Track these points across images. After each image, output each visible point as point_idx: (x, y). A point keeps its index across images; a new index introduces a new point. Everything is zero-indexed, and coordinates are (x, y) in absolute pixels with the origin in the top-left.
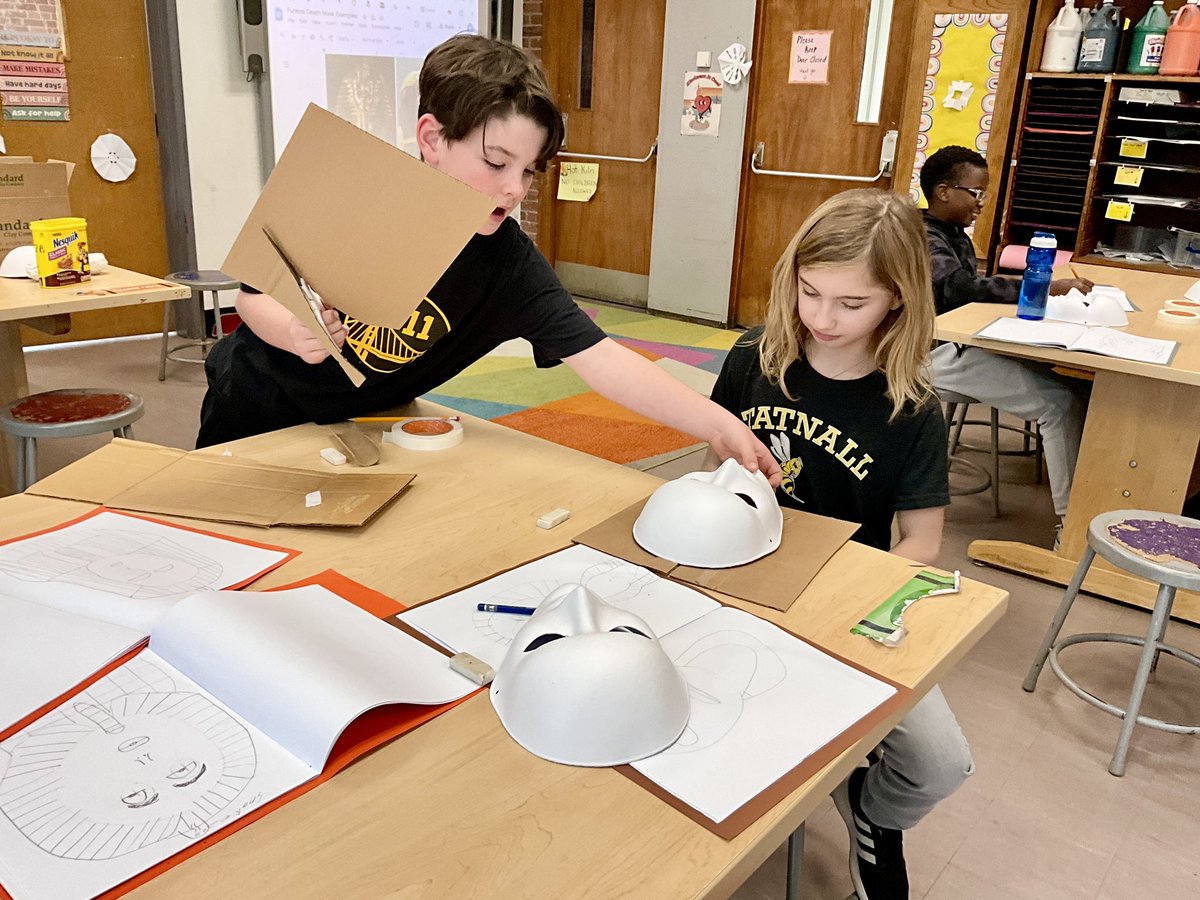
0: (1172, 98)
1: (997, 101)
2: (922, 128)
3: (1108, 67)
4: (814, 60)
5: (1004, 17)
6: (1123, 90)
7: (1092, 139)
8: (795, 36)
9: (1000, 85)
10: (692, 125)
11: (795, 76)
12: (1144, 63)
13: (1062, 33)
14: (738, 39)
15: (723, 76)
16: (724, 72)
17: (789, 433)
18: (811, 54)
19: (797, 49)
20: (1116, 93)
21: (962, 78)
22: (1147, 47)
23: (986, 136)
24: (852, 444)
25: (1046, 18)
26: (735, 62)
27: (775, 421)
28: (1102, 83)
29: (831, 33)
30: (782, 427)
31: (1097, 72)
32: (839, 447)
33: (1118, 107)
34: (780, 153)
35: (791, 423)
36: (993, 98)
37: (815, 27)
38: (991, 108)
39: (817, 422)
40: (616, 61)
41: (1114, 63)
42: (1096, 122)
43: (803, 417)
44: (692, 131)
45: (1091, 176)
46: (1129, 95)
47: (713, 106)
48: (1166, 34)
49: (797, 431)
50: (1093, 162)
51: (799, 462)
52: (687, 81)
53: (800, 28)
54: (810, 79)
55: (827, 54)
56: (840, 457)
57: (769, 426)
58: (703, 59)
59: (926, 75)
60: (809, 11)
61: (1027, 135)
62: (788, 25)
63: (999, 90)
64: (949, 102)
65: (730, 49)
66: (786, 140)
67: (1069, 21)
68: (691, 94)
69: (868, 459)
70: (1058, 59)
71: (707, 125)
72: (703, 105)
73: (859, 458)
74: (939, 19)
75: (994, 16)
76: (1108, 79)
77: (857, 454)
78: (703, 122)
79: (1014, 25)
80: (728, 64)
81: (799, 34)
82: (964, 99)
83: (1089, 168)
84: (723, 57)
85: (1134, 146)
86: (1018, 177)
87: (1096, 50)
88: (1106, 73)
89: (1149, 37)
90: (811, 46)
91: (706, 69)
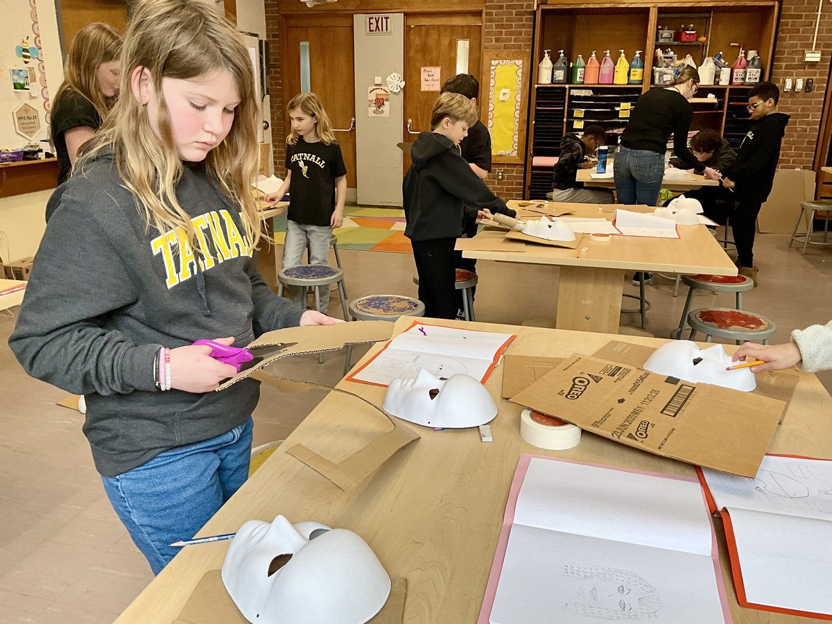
0: (589, 93)
1: (521, 96)
2: (490, 109)
3: (566, 82)
4: (433, 80)
5: (521, 61)
6: (572, 90)
7: (563, 110)
8: (422, 69)
9: (522, 89)
10: (374, 112)
11: (424, 88)
12: (578, 80)
13: (546, 68)
14: (395, 71)
15: (389, 88)
16: (390, 86)
17: (303, 160)
18: (431, 77)
19: (424, 75)
20: (570, 91)
21: (505, 88)
22: (579, 74)
23: (518, 112)
24: (319, 158)
25: (538, 61)
26: (396, 82)
27: (299, 158)
28: (565, 88)
29: (440, 68)
30: (301, 159)
31: (562, 84)
32: (316, 160)
33: (571, 97)
34: (420, 124)
35: (303, 157)
36: (520, 95)
37: (432, 65)
38: (519, 100)
39: (309, 155)
40: (324, 80)
41: (568, 80)
42: (564, 104)
43: (305, 154)
44: (375, 115)
45: (565, 126)
46: (575, 93)
47: (385, 102)
48: (585, 68)
49: (305, 159)
50: (565, 120)
51: (307, 167)
52: (369, 91)
53: (425, 66)
54: (432, 89)
55: (439, 77)
56: (316, 162)
57: (298, 159)
58: (378, 80)
59: (489, 86)
60: (428, 57)
61: (537, 110)
62: (418, 64)
63: (522, 92)
64: (502, 98)
65: (392, 76)
66: (423, 119)
67: (547, 63)
68: (372, 97)
69: (323, 162)
70: (545, 79)
71: (383, 112)
72: (379, 103)
73: (321, 162)
74: (493, 62)
75: (516, 61)
76: (567, 86)
77: (321, 161)
78: (380, 110)
79: (525, 66)
80: (391, 83)
81: (425, 68)
82: (508, 96)
83: (563, 122)
84: (388, 79)
85: (579, 113)
86: (536, 128)
87: (560, 75)
88: (565, 84)
89: (579, 69)
90: (430, 74)
91: (380, 85)
